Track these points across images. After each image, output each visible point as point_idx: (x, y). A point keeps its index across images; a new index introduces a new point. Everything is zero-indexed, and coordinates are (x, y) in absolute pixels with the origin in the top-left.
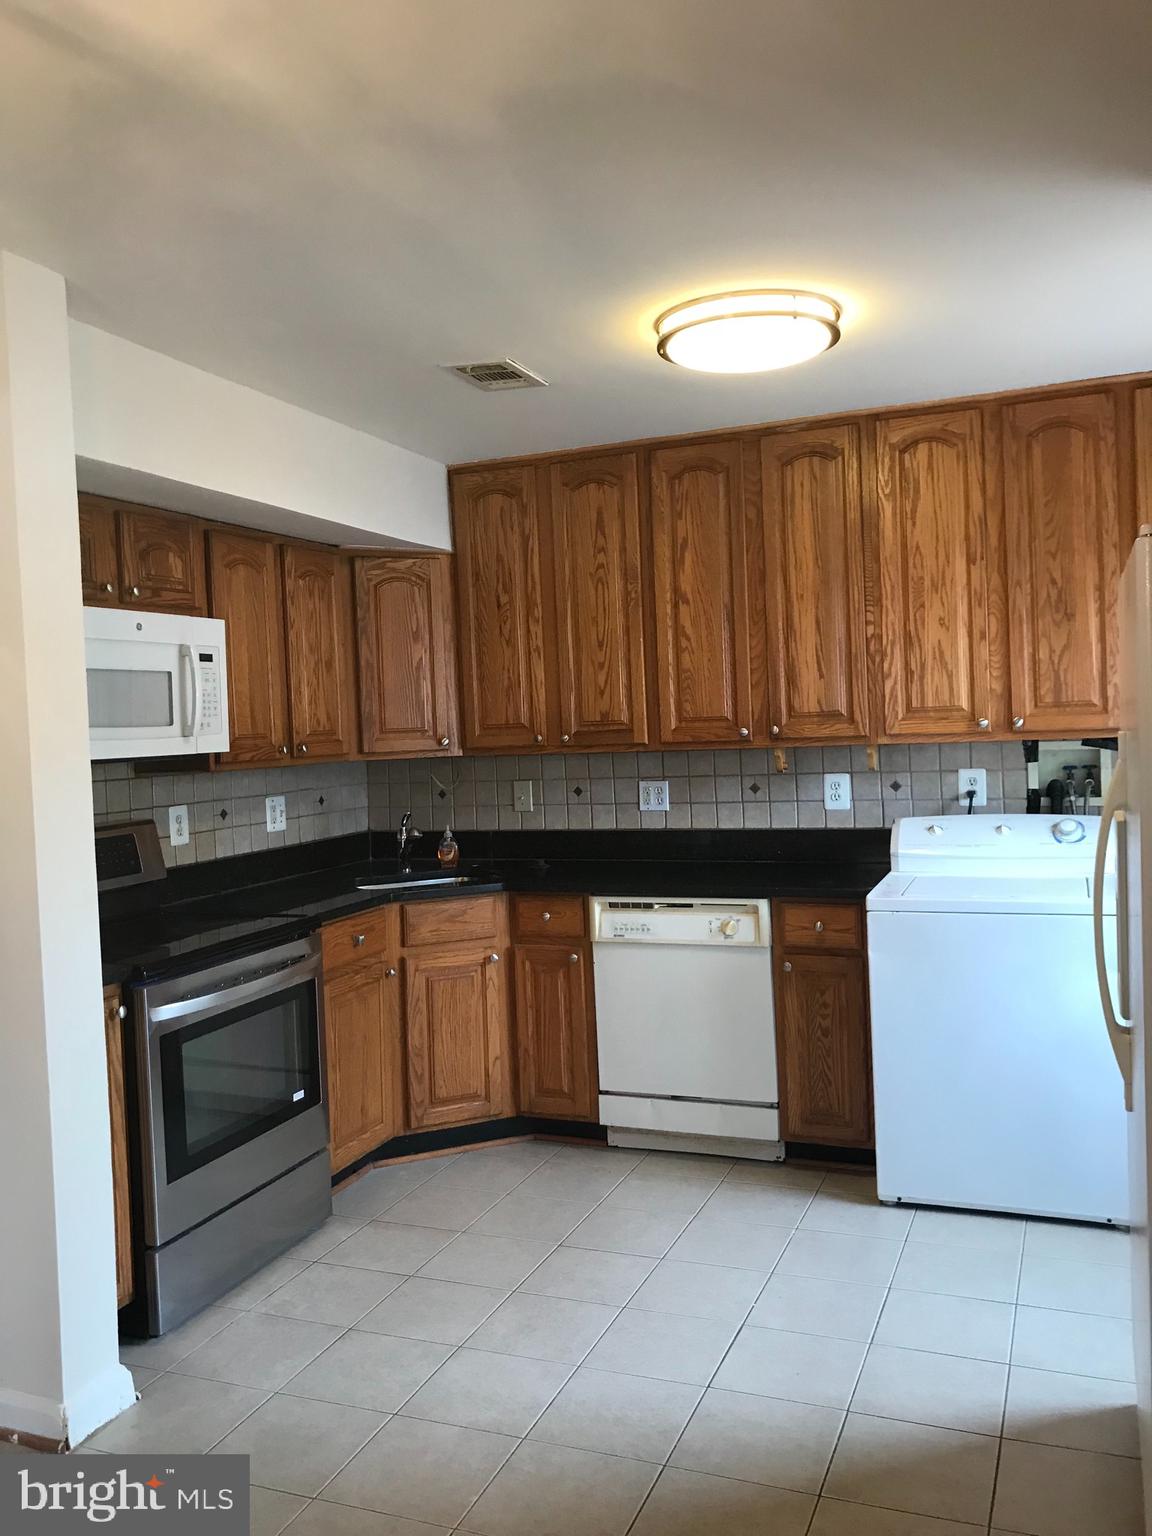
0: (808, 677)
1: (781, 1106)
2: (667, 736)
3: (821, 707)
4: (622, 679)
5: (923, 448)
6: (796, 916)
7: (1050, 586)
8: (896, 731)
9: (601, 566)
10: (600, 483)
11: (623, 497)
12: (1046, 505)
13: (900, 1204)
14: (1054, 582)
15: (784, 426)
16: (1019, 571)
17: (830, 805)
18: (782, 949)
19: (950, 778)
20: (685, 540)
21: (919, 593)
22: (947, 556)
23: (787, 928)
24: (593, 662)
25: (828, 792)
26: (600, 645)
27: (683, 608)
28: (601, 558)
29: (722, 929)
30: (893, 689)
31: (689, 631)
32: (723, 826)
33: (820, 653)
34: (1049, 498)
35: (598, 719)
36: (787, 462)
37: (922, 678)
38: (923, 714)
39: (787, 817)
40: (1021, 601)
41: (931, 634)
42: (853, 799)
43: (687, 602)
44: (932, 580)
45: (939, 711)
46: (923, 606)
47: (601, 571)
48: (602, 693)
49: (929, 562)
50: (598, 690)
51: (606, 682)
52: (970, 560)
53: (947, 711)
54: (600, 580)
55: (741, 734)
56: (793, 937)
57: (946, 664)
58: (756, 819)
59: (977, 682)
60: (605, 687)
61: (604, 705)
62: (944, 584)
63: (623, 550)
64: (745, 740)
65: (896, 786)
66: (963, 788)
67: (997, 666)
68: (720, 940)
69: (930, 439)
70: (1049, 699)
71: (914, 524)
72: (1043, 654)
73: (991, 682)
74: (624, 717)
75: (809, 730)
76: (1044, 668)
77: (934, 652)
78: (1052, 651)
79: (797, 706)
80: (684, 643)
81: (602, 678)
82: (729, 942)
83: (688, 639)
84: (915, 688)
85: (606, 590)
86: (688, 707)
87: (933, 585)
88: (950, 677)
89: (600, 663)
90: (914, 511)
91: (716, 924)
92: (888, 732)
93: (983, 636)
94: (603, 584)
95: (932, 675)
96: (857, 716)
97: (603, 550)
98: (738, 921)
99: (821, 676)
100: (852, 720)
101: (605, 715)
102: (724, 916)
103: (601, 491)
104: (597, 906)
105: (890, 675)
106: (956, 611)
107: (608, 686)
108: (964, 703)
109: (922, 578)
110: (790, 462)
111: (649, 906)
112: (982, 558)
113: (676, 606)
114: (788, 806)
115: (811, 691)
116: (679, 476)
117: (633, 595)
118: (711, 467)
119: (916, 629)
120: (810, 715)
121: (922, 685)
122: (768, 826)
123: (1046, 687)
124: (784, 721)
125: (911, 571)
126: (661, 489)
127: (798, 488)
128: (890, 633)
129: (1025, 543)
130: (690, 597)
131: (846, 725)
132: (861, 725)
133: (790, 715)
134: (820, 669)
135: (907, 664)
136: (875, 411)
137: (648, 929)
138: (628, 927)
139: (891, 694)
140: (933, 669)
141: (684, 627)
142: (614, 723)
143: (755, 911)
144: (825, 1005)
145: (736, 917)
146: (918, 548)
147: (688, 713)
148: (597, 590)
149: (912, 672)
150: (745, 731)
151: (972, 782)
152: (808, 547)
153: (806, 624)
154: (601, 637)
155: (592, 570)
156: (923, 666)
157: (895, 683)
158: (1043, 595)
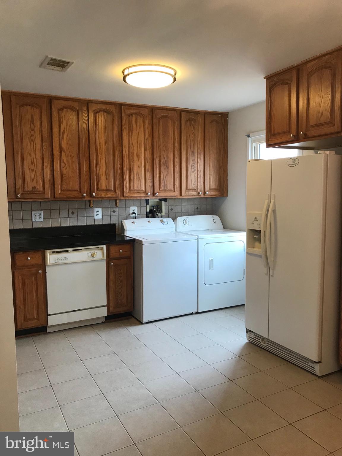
0: (103, 179)
1: (108, 306)
2: (57, 195)
3: (107, 188)
4: (41, 176)
5: (134, 116)
6: (113, 249)
7: (163, 159)
8: (126, 196)
9: (32, 135)
10: (32, 106)
11: (41, 112)
12: (163, 138)
13: (148, 322)
14: (164, 158)
15: (95, 101)
16: (156, 154)
17: (96, 217)
18: (109, 259)
19: (128, 209)
20: (64, 131)
21: (133, 158)
22: (140, 148)
23: (111, 253)
24: (29, 169)
25: (96, 214)
26: (32, 163)
27: (63, 153)
28: (32, 133)
29: (93, 255)
30: (126, 184)
31: (65, 161)
32: (62, 225)
33: (106, 172)
34: (164, 136)
35: (31, 189)
36: (96, 112)
37: (134, 181)
38: (133, 191)
39: (83, 222)
40: (157, 162)
41: (136, 169)
42: (102, 216)
43: (65, 152)
44: (136, 154)
45: (137, 190)
46: (134, 161)
47: (32, 138)
48: (33, 180)
49: (136, 148)
50: (31, 180)
51: (34, 176)
52: (145, 150)
53: (139, 191)
54: (32, 140)
55: (83, 195)
56: (112, 255)
57: (139, 178)
58: (73, 223)
59: (147, 183)
60: (34, 178)
61: (33, 184)
62: (139, 155)
63: (41, 131)
64: (84, 197)
65: (114, 212)
66: (132, 212)
67: (151, 179)
68: (92, 259)
69: (136, 114)
70: (163, 188)
71: (132, 138)
72: (162, 176)
73: (149, 183)
74: (41, 189)
75: (104, 195)
76: (162, 180)
77: (137, 174)
78: (164, 176)
79: (100, 187)
80: (63, 165)
81: (33, 176)
82: (94, 259)
83: (65, 164)
84: (132, 184)
85: (34, 144)
86: (65, 186)
87: (136, 155)
88: (140, 181)
89: (32, 169)
90: (132, 134)
91: (90, 254)
92: (125, 196)
93: (148, 171)
94: (33, 143)
95: (136, 181)
96: (117, 191)
97: (33, 130)
98: (97, 252)
99: (107, 179)
100: (115, 192)
101: (34, 188)
102: (92, 251)
103: (33, 109)
104: (48, 253)
105: (125, 180)
106: (142, 163)
107: (36, 177)
108: (143, 188)
109: (134, 153)
110: (97, 112)
111: (67, 251)
112: (148, 150)
113: (60, 152)
114: (83, 218)
115: (104, 183)
116: (62, 109)
117: (45, 147)
118: (72, 109)
119: (132, 167)
120: (103, 190)
121: (133, 183)
122: (77, 225)
123: (162, 185)
124: (96, 192)
125: (131, 151)
126: (55, 113)
127: (100, 121)
128: (126, 168)
129: (158, 147)
130: (65, 149)
131: (114, 194)
132: (118, 193)
133: (97, 190)
134: (106, 177)
135: (129, 177)
136: (121, 103)
137: (67, 259)
138: (60, 259)
139: (126, 185)
140: (136, 179)
141: (63, 160)
142: (37, 191)
143: (102, 249)
144: (121, 273)
145: (96, 251)
146: (133, 144)
147: (65, 188)
148: (31, 144)
149: (131, 179)
150: (85, 195)
151: (134, 210)
152: (103, 139)
153: (102, 162)
154: (32, 160)
155: (29, 136)
156: (134, 177)
157: (127, 182)
158: (162, 161)
